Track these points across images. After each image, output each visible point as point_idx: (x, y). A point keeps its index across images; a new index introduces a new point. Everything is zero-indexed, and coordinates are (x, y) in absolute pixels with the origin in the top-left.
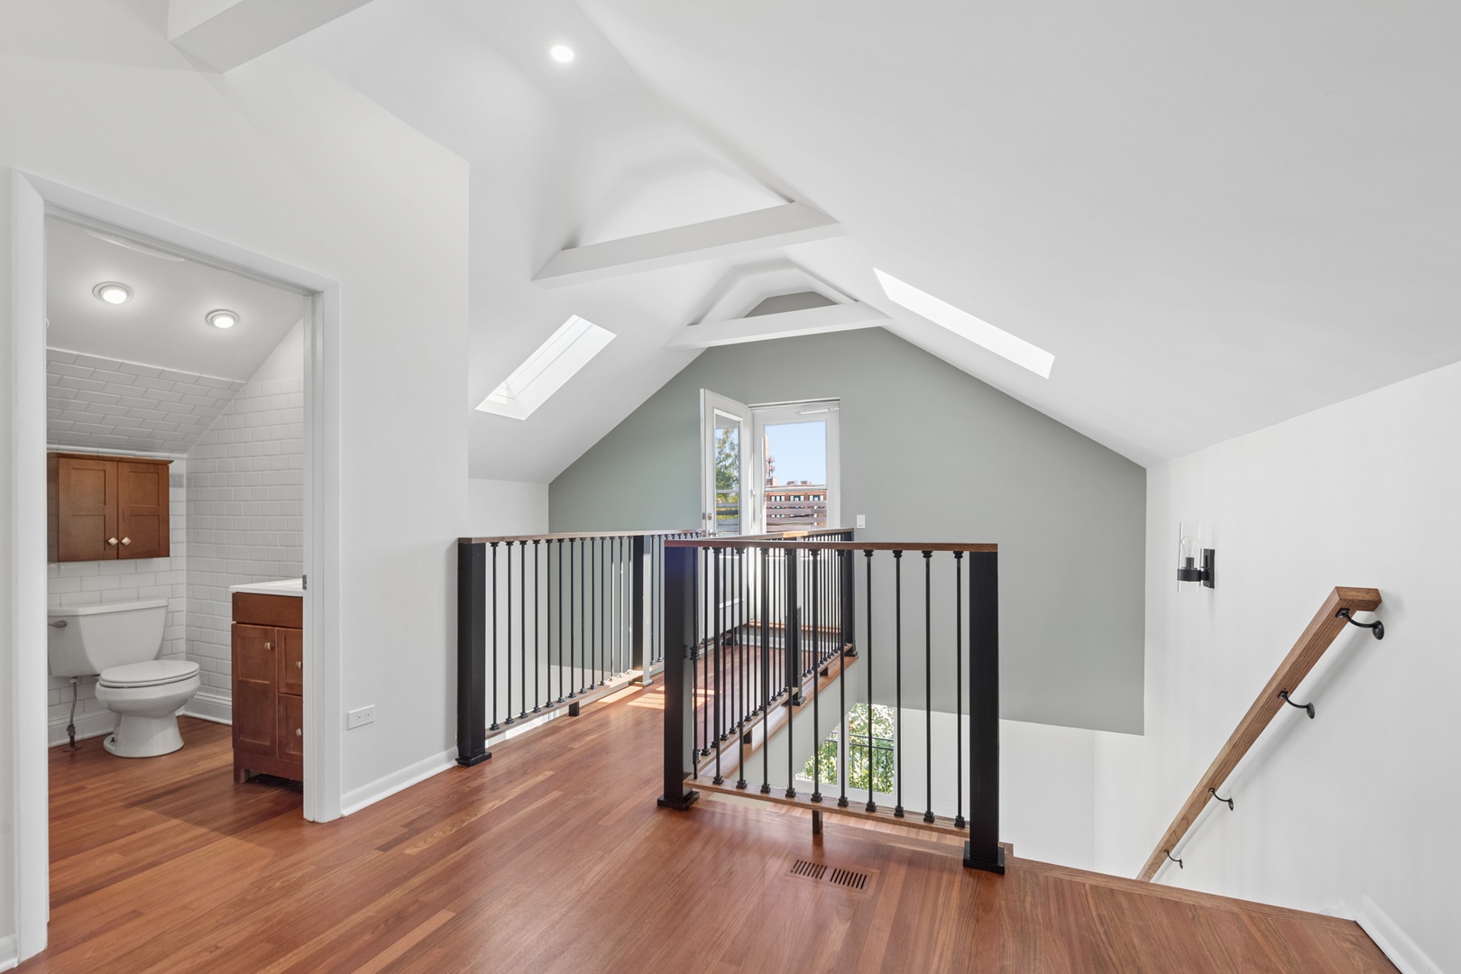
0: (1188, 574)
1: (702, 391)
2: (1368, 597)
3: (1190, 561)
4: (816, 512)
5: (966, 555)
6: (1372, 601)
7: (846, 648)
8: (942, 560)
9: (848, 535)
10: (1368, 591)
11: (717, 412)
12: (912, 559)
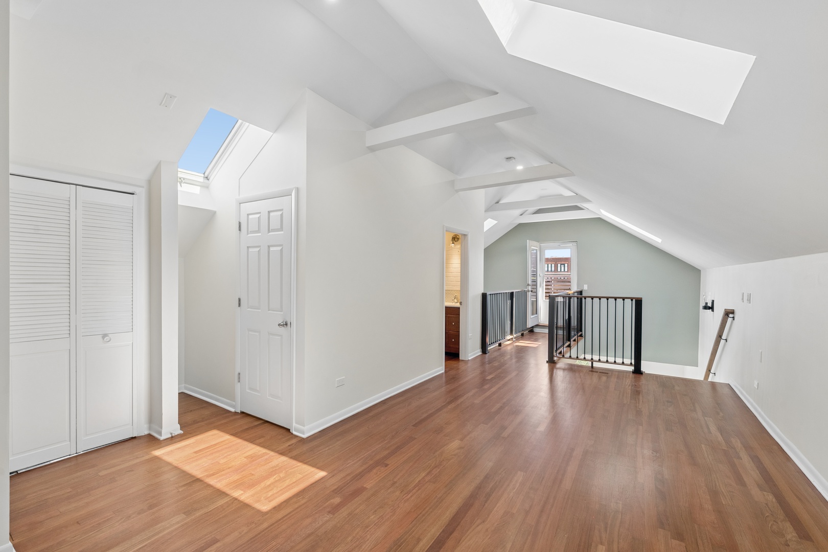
0: (706, 307)
1: (528, 241)
2: (732, 311)
3: (706, 303)
4: (553, 280)
5: (634, 300)
6: (733, 312)
7: (579, 334)
8: (628, 302)
9: (581, 293)
10: (732, 310)
11: (532, 247)
12: (620, 301)
